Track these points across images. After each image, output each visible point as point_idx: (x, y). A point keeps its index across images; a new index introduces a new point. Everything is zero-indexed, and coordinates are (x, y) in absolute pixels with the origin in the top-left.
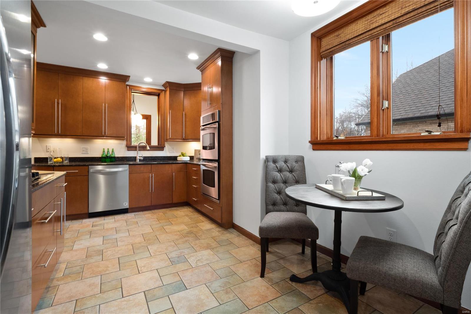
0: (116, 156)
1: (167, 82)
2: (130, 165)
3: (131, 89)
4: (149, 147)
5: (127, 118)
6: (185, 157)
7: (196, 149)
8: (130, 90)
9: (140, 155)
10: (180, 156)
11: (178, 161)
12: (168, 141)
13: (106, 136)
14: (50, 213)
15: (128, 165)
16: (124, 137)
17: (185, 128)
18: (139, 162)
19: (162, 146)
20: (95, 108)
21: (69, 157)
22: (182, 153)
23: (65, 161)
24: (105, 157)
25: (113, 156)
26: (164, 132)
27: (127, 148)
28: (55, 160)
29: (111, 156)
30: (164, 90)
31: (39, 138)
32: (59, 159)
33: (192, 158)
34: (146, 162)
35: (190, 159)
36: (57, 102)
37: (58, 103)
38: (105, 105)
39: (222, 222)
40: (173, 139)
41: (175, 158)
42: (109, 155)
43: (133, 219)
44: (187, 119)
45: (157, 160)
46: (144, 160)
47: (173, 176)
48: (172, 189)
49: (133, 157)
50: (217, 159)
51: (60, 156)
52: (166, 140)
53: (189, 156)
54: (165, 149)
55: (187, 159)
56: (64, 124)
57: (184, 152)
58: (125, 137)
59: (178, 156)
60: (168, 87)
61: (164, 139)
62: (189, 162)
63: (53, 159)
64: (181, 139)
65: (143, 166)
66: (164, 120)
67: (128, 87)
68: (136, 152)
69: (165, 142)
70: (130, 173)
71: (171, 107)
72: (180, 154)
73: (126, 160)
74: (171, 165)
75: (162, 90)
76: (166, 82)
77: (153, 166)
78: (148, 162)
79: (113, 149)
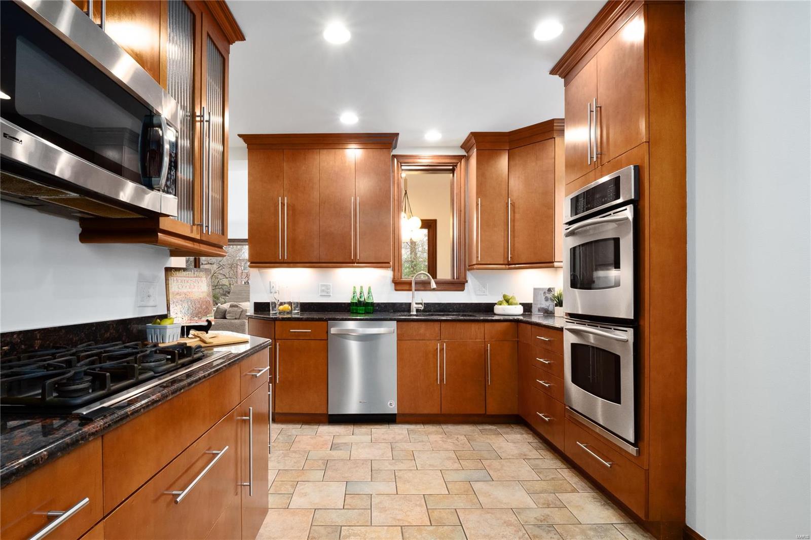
0: (374, 302)
1: (474, 134)
2: (398, 321)
3: (401, 163)
4: (436, 283)
5: (394, 224)
6: (514, 306)
7: (537, 286)
8: (399, 163)
9: (417, 299)
10: (500, 303)
11: (495, 314)
12: (474, 269)
13: (357, 261)
14: (213, 454)
15: (396, 322)
16: (389, 263)
17: (513, 236)
18: (416, 315)
19: (462, 280)
20: (338, 208)
21: (301, 302)
22: (504, 296)
23: (295, 310)
24: (356, 303)
25: (370, 301)
26: (465, 249)
27: (394, 284)
28: (281, 307)
29: (367, 301)
30: (465, 156)
31: (260, 269)
32: (286, 306)
33: (527, 308)
34: (429, 315)
35: (524, 311)
36: (281, 203)
37: (283, 204)
38: (355, 199)
39: (647, 515)
40: (484, 265)
41: (488, 308)
42: (362, 299)
43: (406, 442)
44: (517, 216)
45: (451, 312)
46: (426, 312)
47: (488, 350)
48: (486, 381)
49: (406, 304)
50: (632, 317)
51: (288, 301)
52: (469, 266)
53: (522, 304)
54: (466, 288)
55: (518, 310)
56: (293, 241)
57: (509, 295)
58: (391, 263)
59: (496, 304)
60: (475, 145)
61: (465, 265)
62: (521, 318)
63: (277, 306)
64: (502, 263)
65: (423, 325)
66: (465, 222)
67: (395, 159)
68: (411, 293)
69: (467, 272)
70: (400, 339)
71: (480, 192)
72: (501, 299)
73: (392, 311)
74: (481, 325)
75: (460, 157)
76: (469, 135)
77: (443, 324)
78: (432, 315)
79: (370, 288)
